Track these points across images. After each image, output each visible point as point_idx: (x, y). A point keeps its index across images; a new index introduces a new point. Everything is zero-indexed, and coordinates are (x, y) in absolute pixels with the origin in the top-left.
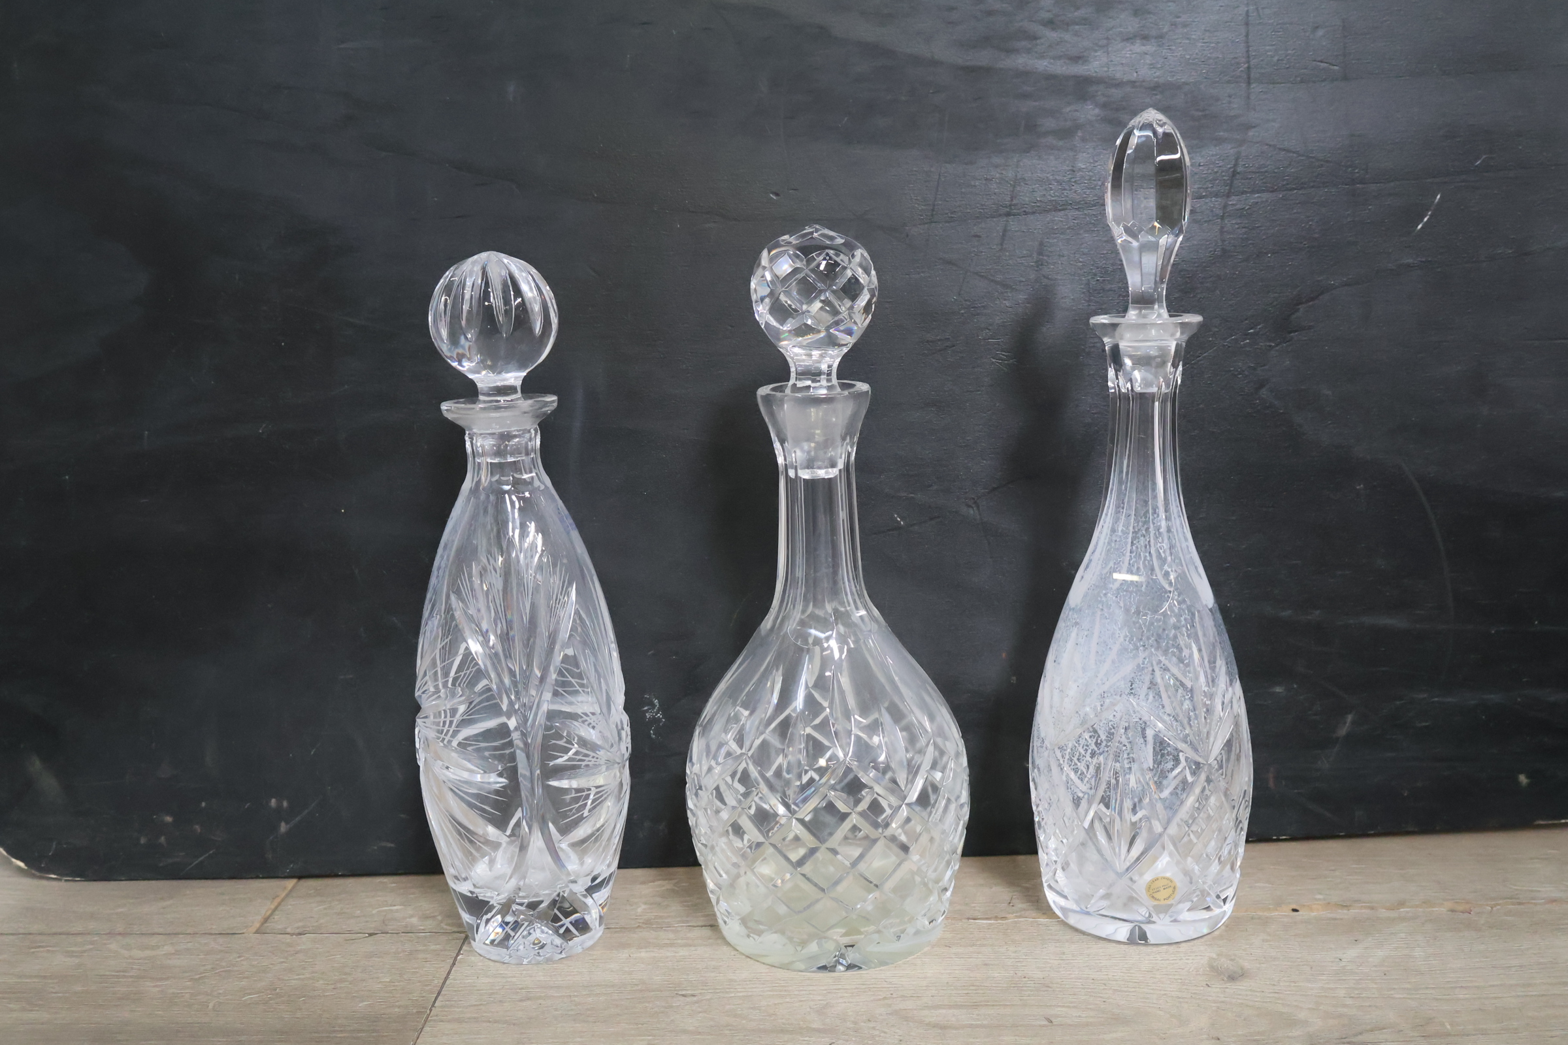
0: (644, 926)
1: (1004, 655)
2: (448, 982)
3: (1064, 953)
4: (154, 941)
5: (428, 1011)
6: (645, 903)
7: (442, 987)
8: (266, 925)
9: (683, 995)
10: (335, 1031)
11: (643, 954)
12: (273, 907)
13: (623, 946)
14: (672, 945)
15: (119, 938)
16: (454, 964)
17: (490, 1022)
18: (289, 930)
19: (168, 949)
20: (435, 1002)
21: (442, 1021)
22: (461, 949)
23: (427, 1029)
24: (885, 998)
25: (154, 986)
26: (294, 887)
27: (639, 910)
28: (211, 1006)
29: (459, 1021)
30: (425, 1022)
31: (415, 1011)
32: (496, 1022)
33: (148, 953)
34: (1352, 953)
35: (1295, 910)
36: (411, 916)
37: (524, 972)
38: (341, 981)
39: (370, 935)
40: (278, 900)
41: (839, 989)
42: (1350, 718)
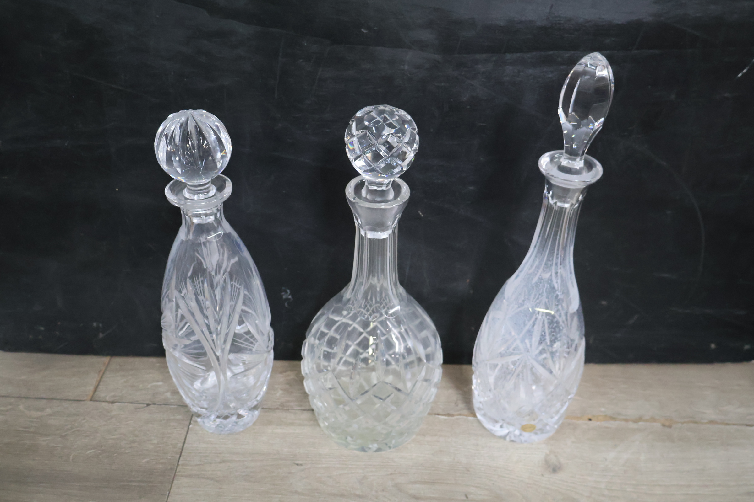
0: (280, 408)
1: (468, 281)
2: (186, 445)
3: (478, 445)
4: (42, 403)
5: (176, 468)
6: (281, 390)
7: (182, 449)
8: (96, 393)
9: (297, 465)
10: (131, 481)
11: (279, 430)
12: (99, 379)
13: (270, 423)
14: (292, 424)
15: (24, 400)
16: (188, 432)
17: (205, 478)
18: (107, 399)
19: (49, 411)
20: (178, 461)
21: (182, 476)
22: (191, 420)
23: (175, 482)
24: (391, 474)
25: (43, 441)
26: (109, 363)
27: (278, 394)
28: (71, 457)
29: (190, 476)
30: (175, 475)
31: (169, 467)
32: (208, 478)
33: (39, 414)
34: (612, 455)
35: (590, 420)
36: (167, 391)
37: (222, 440)
38: (134, 442)
39: (148, 405)
40: (101, 373)
41: (370, 465)
42: (636, 317)
